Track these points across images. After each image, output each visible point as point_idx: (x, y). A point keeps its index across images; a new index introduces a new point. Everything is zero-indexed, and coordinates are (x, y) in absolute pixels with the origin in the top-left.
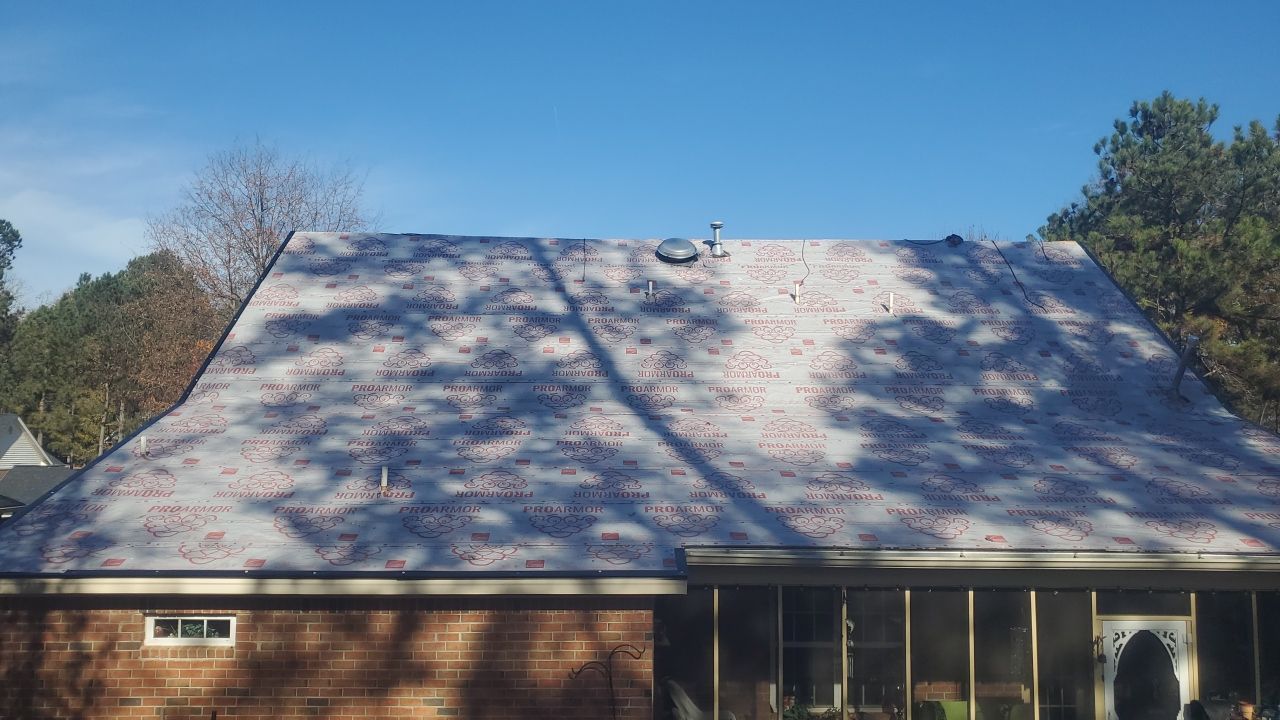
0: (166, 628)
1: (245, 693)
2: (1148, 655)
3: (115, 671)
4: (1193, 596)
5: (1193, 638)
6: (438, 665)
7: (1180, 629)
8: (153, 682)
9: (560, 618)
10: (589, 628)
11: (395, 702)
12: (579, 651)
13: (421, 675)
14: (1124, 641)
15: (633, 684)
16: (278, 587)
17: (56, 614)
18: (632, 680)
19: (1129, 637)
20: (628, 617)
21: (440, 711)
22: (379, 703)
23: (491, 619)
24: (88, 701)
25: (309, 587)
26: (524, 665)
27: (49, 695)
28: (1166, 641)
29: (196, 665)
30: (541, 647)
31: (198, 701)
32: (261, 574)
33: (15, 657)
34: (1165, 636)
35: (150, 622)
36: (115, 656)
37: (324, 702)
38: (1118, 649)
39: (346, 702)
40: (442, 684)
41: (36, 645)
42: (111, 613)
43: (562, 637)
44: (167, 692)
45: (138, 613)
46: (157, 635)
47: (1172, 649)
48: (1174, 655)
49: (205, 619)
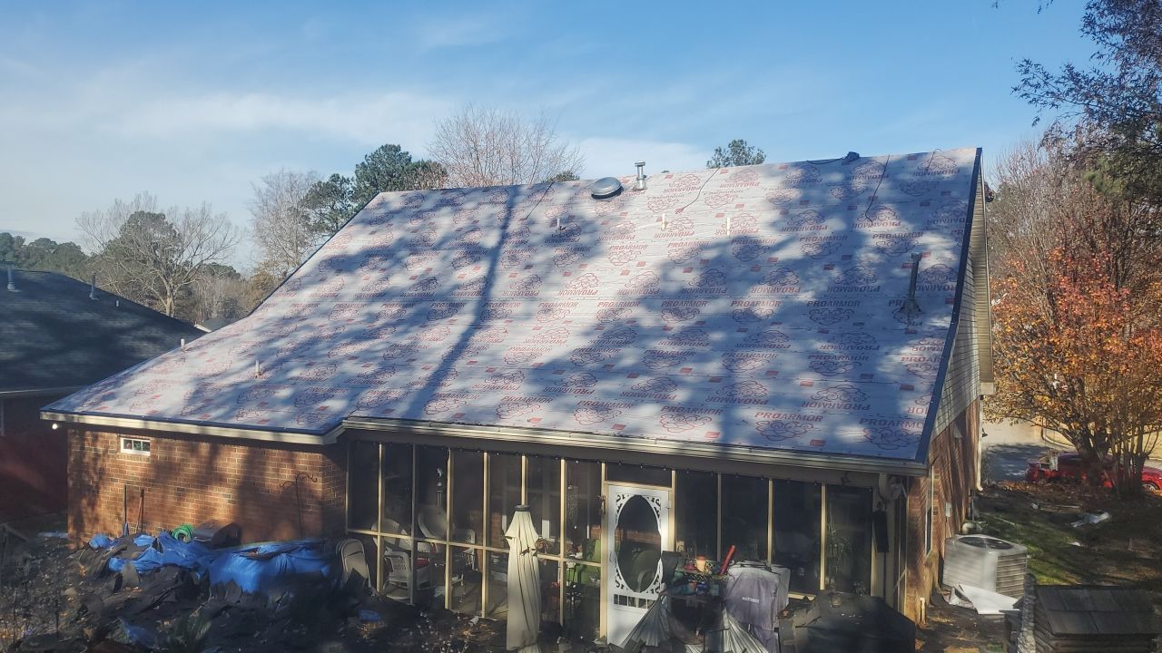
0: (128, 444)
1: (153, 481)
2: (639, 514)
3: (108, 464)
4: (673, 472)
5: (672, 504)
6: (228, 475)
7: (663, 497)
8: (121, 471)
9: (280, 454)
10: (291, 460)
11: (210, 494)
12: (287, 474)
13: (220, 479)
14: (624, 502)
15: (313, 497)
16: (153, 426)
17: (88, 433)
18: (312, 494)
19: (627, 499)
20: (310, 457)
21: (229, 502)
22: (205, 493)
23: (249, 451)
24: (100, 478)
25: (164, 427)
26: (264, 480)
27: (87, 472)
28: (653, 505)
29: (137, 465)
30: (270, 470)
31: (137, 484)
32: (146, 419)
33: (76, 452)
34: (653, 501)
35: (122, 440)
36: (108, 457)
37: (183, 490)
38: (619, 508)
39: (191, 491)
40: (229, 486)
41: (83, 448)
42: (106, 434)
43: (280, 465)
44: (125, 477)
45: (115, 435)
46: (125, 447)
47: (657, 512)
48: (658, 516)
49: (142, 441)
